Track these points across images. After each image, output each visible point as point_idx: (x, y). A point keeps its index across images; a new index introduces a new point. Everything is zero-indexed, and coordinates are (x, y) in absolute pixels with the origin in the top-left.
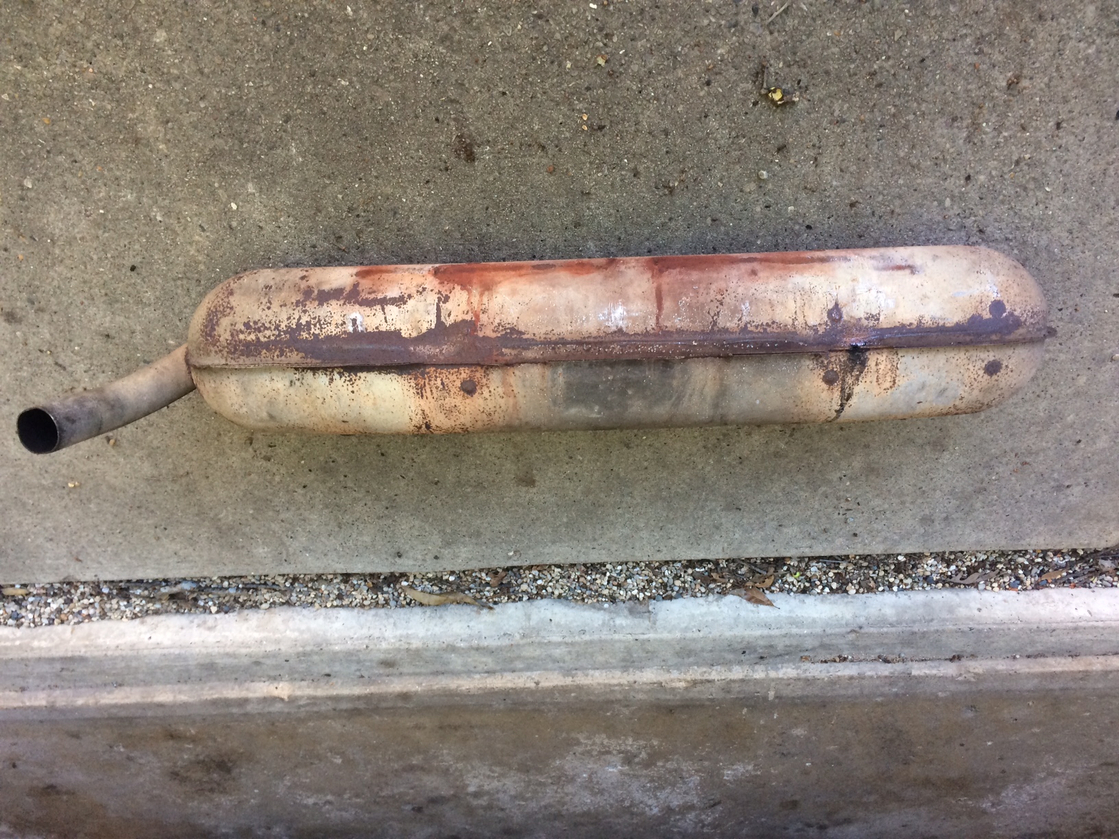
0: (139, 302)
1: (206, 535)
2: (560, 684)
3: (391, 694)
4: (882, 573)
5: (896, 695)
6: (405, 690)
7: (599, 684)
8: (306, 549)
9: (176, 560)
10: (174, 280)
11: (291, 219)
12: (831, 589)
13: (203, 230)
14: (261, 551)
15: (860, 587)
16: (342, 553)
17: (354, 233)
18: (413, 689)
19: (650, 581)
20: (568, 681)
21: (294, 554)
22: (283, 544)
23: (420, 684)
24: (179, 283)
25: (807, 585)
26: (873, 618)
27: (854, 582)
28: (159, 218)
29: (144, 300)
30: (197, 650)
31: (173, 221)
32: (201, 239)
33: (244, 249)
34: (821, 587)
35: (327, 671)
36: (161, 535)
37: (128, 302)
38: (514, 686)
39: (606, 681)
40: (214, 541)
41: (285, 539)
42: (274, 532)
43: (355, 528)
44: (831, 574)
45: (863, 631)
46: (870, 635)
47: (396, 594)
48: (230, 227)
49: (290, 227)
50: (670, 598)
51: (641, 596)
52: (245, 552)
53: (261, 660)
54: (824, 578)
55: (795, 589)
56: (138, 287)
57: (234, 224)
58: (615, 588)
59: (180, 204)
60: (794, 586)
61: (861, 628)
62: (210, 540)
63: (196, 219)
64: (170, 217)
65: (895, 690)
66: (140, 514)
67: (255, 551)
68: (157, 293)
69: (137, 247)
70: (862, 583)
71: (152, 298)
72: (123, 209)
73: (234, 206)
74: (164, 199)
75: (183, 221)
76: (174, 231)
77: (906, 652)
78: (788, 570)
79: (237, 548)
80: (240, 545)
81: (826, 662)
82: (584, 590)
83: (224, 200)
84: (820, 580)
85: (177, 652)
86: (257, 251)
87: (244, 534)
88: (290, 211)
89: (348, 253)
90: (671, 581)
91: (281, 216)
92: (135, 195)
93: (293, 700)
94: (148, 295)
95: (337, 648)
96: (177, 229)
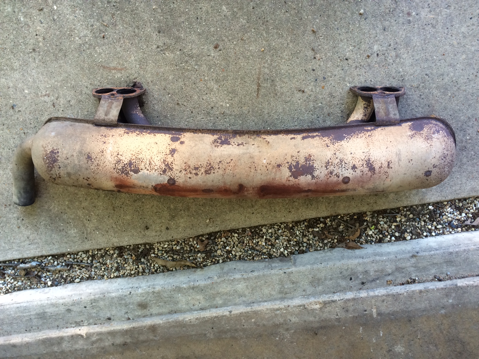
0: (12, 69)
1: (44, 222)
2: (244, 311)
3: (145, 327)
4: (423, 223)
5: (453, 305)
6: (153, 323)
7: (267, 309)
8: (97, 229)
9: (28, 242)
10: (28, 54)
11: (81, 11)
12: (396, 237)
13: (42, 23)
14: (73, 232)
15: (413, 234)
16: (116, 230)
17: (111, 15)
18: (158, 323)
19: (289, 241)
20: (249, 309)
21: (90, 233)
22: (84, 225)
23: (162, 319)
24: (30, 55)
25: (381, 236)
26: (424, 248)
27: (408, 231)
28: (22, 19)
29: (14, 68)
30: (36, 303)
31: (28, 20)
32: (40, 28)
33: (60, 31)
34: (389, 237)
35: (108, 315)
36: (20, 225)
37: (7, 69)
38: (217, 315)
39: (271, 307)
40: (48, 227)
41: (85, 221)
42: (80, 218)
43: (122, 209)
44: (393, 227)
45: (419, 254)
46: (424, 258)
47: (149, 264)
48: (54, 20)
49: (80, 15)
50: (303, 252)
51: (286, 252)
52: (64, 233)
53: (71, 308)
54: (389, 230)
55: (374, 240)
56: (12, 60)
57: (55, 17)
58: (270, 247)
59: (31, 10)
60: (373, 237)
61: (418, 253)
62: (45, 225)
63: (38, 17)
64: (27, 18)
65: (450, 301)
66: (10, 210)
67: (69, 232)
68: (21, 62)
69: (12, 37)
70: (414, 232)
71: (18, 65)
72: (6, 16)
73: (55, 7)
74: (24, 8)
75: (32, 19)
76: (28, 25)
77: (451, 270)
78: (367, 224)
79: (60, 231)
80: (61, 228)
81: (403, 284)
82: (253, 251)
83: (51, 4)
84: (387, 232)
85: (25, 305)
86: (66, 31)
87: (64, 220)
88: (81, 6)
89: (108, 27)
90: (301, 239)
91: (77, 10)
92: (11, 7)
93: (89, 336)
94: (16, 64)
95: (113, 295)
96: (30, 24)
